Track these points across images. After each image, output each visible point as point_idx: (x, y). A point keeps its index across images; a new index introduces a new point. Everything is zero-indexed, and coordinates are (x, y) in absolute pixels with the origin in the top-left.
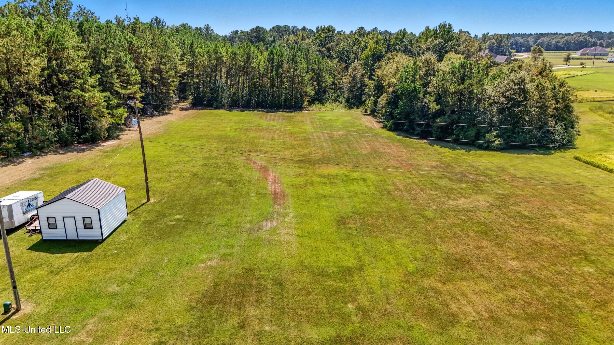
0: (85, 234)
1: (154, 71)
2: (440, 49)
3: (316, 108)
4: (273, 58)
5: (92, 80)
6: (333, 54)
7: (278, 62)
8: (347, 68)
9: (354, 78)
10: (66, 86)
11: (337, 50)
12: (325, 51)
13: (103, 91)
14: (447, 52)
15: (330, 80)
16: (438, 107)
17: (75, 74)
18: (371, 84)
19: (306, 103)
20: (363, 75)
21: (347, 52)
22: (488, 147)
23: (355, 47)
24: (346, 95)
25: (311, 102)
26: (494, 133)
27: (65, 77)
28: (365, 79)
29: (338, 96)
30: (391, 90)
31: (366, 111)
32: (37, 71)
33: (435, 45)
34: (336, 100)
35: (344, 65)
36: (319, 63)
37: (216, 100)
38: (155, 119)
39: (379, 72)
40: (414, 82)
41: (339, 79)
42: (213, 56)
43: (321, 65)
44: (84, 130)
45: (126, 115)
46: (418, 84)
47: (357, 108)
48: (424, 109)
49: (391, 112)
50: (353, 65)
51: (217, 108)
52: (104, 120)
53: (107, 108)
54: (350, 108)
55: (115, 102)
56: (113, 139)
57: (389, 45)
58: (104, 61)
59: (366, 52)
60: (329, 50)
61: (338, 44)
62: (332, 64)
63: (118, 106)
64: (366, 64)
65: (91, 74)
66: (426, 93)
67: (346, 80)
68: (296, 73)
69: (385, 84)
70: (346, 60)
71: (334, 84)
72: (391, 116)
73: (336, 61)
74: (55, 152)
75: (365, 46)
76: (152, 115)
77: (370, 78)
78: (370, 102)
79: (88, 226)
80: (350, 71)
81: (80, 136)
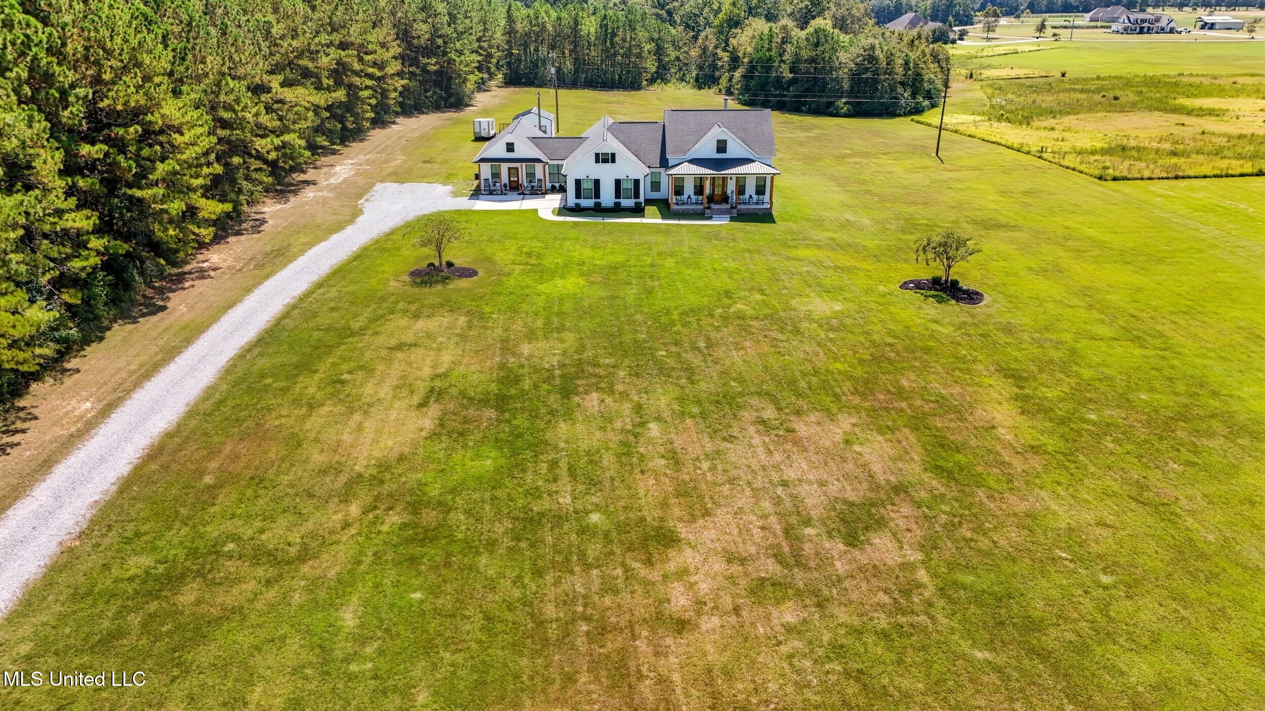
2: (806, 13)
3: (657, 88)
4: (607, 25)
6: (677, 19)
7: (613, 29)
8: (695, 38)
9: (705, 49)
11: (681, 13)
12: (665, 15)
14: (814, 18)
15: (673, 54)
16: (791, 75)
18: (725, 57)
19: (645, 83)
20: (716, 47)
21: (695, 15)
22: (837, 114)
23: (706, 10)
24: (694, 74)
25: (652, 81)
26: (844, 100)
28: (719, 51)
29: (684, 75)
30: (746, 60)
31: (720, 90)
33: (801, 9)
34: (682, 79)
35: (692, 34)
36: (660, 32)
37: (537, 76)
39: (733, 42)
40: (769, 50)
41: (685, 52)
43: (662, 34)
44: (450, 95)
46: (773, 53)
47: (709, 88)
48: (779, 79)
49: (747, 85)
50: (703, 34)
54: (700, 88)
57: (750, 8)
59: (720, 16)
60: (669, 13)
61: (682, 5)
62: (676, 32)
64: (721, 33)
66: (782, 61)
67: (694, 53)
68: (633, 43)
69: (740, 54)
70: (693, 28)
71: (678, 59)
72: (746, 89)
73: (681, 28)
75: (720, 8)
77: (725, 50)
78: (724, 81)
80: (700, 41)
81: (446, 100)
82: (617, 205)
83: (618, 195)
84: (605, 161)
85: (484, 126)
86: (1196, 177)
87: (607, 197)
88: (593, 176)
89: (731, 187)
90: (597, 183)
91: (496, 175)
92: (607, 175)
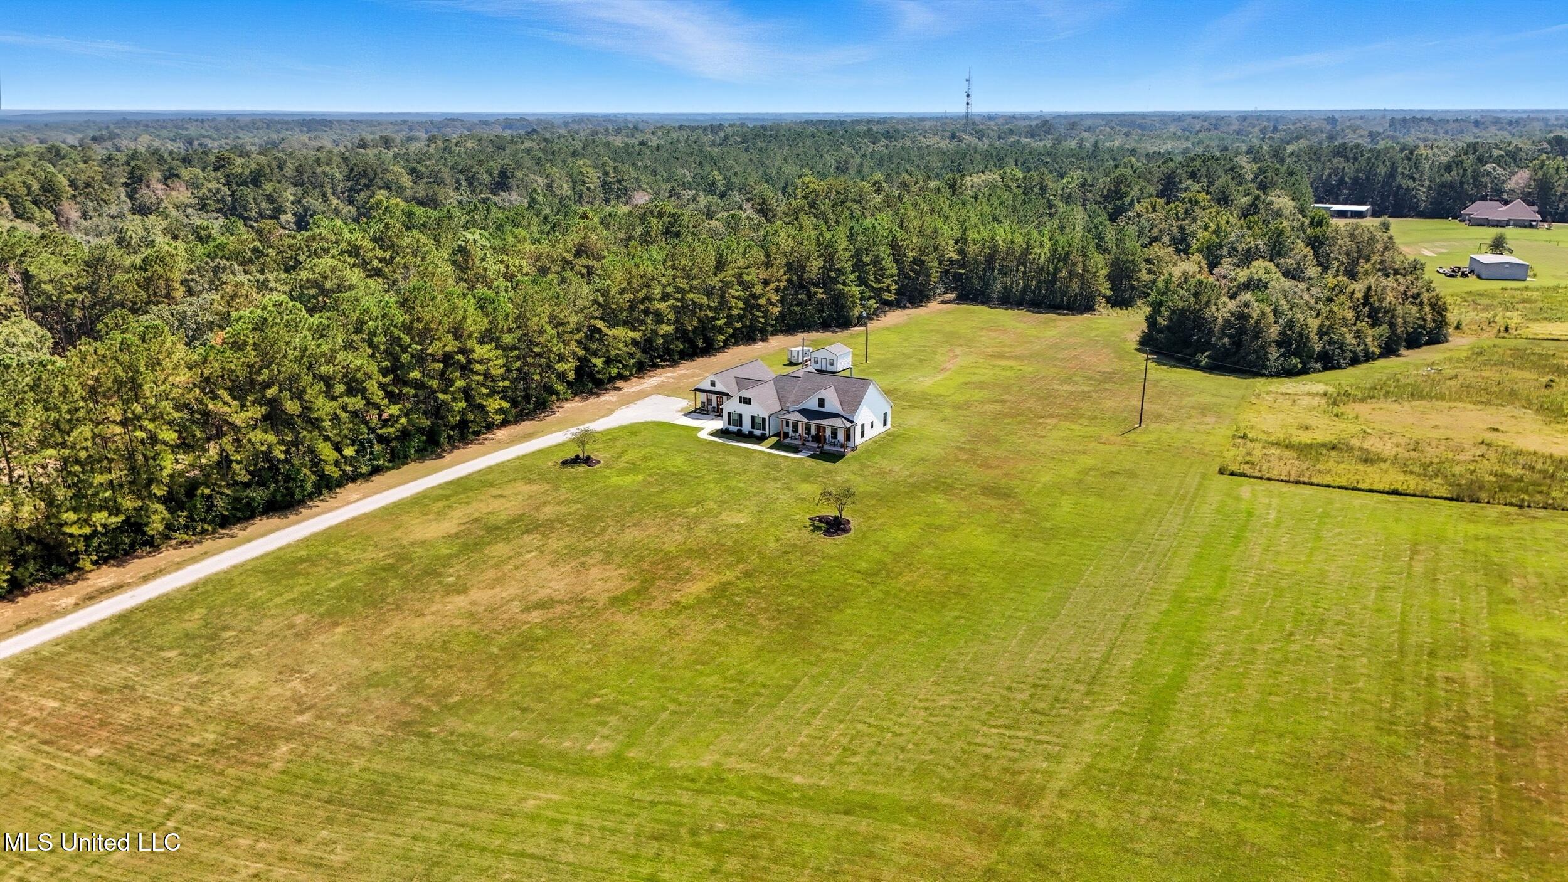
0: (831, 369)
1: (915, 261)
2: (1254, 253)
5: (852, 277)
10: (834, 281)
13: (859, 286)
15: (1145, 278)
17: (840, 272)
22: (1197, 367)
27: (833, 274)
32: (816, 270)
37: (983, 293)
38: (907, 311)
42: (988, 244)
44: (840, 316)
45: (875, 306)
51: (983, 303)
52: (856, 309)
53: (860, 300)
55: (868, 294)
56: (861, 325)
58: (864, 260)
59: (1198, 243)
63: (870, 298)
65: (853, 272)
68: (1085, 268)
70: (1182, 251)
74: (817, 331)
76: (905, 307)
79: (832, 364)
81: (837, 320)
82: (751, 433)
83: (752, 427)
84: (745, 402)
85: (795, 354)
86: (1318, 485)
87: (746, 427)
88: (738, 412)
89: (828, 432)
90: (740, 416)
91: (709, 401)
92: (747, 412)
